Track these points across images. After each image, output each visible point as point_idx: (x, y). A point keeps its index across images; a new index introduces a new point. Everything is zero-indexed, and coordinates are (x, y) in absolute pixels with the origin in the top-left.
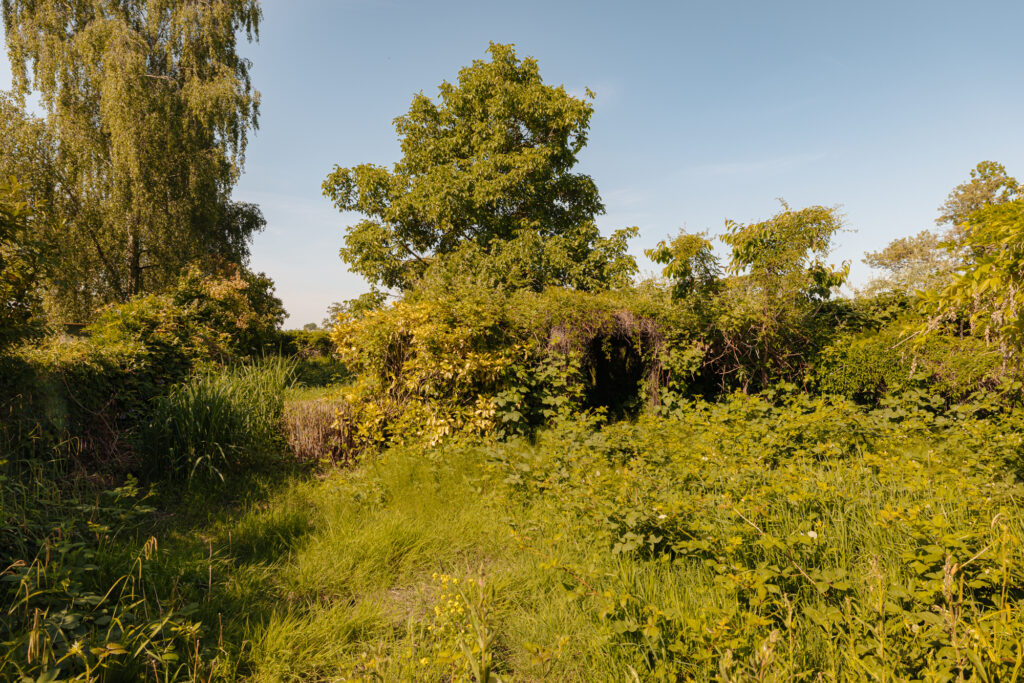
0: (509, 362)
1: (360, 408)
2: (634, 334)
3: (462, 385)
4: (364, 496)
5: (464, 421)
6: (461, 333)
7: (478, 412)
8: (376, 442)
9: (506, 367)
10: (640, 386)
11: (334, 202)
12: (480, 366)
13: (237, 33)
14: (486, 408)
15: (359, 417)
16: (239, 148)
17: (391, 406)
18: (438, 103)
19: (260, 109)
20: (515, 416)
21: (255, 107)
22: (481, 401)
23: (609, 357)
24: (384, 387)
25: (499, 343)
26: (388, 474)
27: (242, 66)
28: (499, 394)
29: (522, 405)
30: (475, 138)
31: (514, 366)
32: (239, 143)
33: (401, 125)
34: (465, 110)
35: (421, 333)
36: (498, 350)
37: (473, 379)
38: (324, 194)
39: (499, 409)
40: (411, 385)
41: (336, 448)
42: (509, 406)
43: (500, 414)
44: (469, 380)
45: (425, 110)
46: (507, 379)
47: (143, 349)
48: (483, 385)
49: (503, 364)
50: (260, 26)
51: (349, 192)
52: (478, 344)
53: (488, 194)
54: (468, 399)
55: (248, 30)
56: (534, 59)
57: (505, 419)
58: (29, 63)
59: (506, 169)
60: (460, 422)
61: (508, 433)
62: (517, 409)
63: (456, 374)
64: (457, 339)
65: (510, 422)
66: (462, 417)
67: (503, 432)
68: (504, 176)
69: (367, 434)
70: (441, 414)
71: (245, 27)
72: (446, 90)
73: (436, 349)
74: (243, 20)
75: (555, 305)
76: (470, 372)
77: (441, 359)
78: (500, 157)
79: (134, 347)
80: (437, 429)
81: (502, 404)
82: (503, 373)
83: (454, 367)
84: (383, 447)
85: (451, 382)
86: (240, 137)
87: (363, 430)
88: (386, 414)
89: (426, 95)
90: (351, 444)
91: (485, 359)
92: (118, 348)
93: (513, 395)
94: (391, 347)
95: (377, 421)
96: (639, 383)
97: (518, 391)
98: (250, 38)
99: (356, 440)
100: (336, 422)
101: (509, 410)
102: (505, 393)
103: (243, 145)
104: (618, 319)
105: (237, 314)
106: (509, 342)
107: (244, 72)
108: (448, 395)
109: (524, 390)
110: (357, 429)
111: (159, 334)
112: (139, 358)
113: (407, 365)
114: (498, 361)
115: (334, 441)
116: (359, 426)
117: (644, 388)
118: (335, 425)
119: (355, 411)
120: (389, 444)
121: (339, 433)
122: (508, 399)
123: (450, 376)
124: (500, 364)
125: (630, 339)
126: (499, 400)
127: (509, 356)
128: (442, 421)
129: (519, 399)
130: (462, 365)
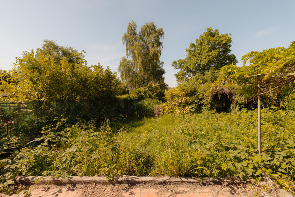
7: (186, 109)
10: (231, 106)
11: (174, 68)
12: (187, 100)
13: (160, 38)
14: (188, 108)
18: (195, 44)
21: (161, 51)
22: (187, 107)
23: (219, 98)
25: (192, 95)
30: (202, 50)
31: (195, 100)
33: (187, 50)
34: (201, 44)
37: (185, 102)
38: (172, 66)
42: (192, 108)
43: (191, 110)
44: (184, 102)
45: (193, 46)
46: (193, 103)
47: (137, 96)
48: (187, 103)
50: (164, 35)
51: (177, 65)
52: (187, 95)
54: (184, 106)
55: (162, 37)
56: (217, 29)
57: (192, 111)
58: (129, 51)
59: (209, 56)
62: (194, 109)
63: (182, 101)
66: (183, 110)
67: (192, 113)
68: (208, 58)
72: (197, 40)
73: (178, 96)
74: (161, 35)
77: (179, 98)
78: (207, 53)
79: (136, 95)
82: (192, 101)
85: (181, 103)
89: (193, 43)
91: (188, 98)
92: (133, 96)
96: (231, 105)
97: (195, 105)
98: (162, 38)
102: (192, 105)
104: (223, 89)
105: (157, 90)
107: (161, 45)
108: (181, 105)
109: (197, 105)
111: (141, 94)
112: (136, 97)
115: (160, 113)
117: (232, 106)
123: (180, 101)
124: (191, 99)
125: (226, 94)
126: (191, 107)
127: (194, 98)
128: (179, 110)
129: (195, 107)
130: (183, 99)
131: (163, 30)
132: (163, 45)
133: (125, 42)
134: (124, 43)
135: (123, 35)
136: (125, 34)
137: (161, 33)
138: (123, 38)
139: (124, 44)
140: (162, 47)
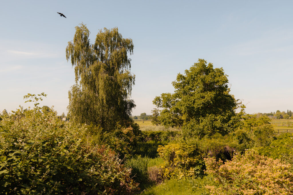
0: (198, 159)
1: (164, 169)
2: (230, 152)
3: (187, 165)
4: (165, 189)
5: (187, 173)
6: (186, 153)
7: (190, 171)
8: (168, 177)
9: (197, 161)
11: (156, 105)
12: (191, 161)
13: (127, 53)
14: (192, 171)
15: (164, 171)
16: (130, 91)
17: (171, 169)
19: (135, 79)
20: (199, 172)
21: (134, 79)
22: (191, 169)
23: (223, 158)
24: (170, 164)
25: (196, 154)
26: (170, 185)
27: (129, 61)
28: (195, 167)
29: (201, 170)
31: (199, 161)
32: (130, 89)
33: (174, 84)
35: (177, 152)
36: (195, 156)
37: (189, 163)
38: (153, 104)
39: (195, 171)
40: (175, 164)
41: (159, 178)
42: (197, 170)
43: (195, 172)
45: (182, 79)
46: (197, 164)
48: (191, 165)
49: (196, 160)
51: (160, 103)
52: (190, 155)
53: (198, 105)
54: (188, 169)
56: (211, 63)
57: (197, 173)
59: (203, 97)
60: (186, 173)
61: (198, 176)
62: (199, 171)
63: (185, 162)
64: (185, 154)
65: (198, 174)
66: (187, 172)
68: (203, 100)
69: (166, 175)
70: (182, 171)
71: (130, 51)
72: (187, 71)
73: (181, 157)
74: (129, 49)
75: (210, 145)
76: (188, 162)
77: (182, 159)
80: (181, 175)
81: (196, 169)
82: (196, 162)
83: (185, 161)
84: (169, 179)
85: (184, 164)
86: (130, 88)
87: (165, 175)
88: (170, 171)
89: (181, 74)
90: (163, 177)
91: (191, 159)
93: (198, 167)
94: (171, 155)
95: (168, 173)
97: (200, 166)
98: (131, 54)
99: (163, 176)
100: (159, 172)
101: (198, 171)
102: (196, 167)
103: (131, 90)
104: (225, 148)
105: (130, 137)
106: (198, 154)
107: (129, 63)
108: (184, 167)
109: (201, 166)
110: (164, 174)
113: (174, 159)
114: (195, 159)
115: (159, 177)
116: (164, 173)
118: (159, 173)
119: (163, 170)
120: (170, 178)
121: (160, 175)
122: (197, 168)
123: (184, 163)
124: (195, 160)
125: (229, 153)
126: (195, 169)
127: (198, 158)
128: (182, 173)
129: (200, 168)
130: (186, 160)
131: (132, 42)
132: (131, 62)
133: (70, 56)
134: (68, 57)
135: (67, 45)
136: (70, 44)
137: (128, 45)
138: (67, 50)
139: (67, 60)
140: (130, 67)
